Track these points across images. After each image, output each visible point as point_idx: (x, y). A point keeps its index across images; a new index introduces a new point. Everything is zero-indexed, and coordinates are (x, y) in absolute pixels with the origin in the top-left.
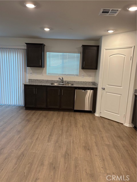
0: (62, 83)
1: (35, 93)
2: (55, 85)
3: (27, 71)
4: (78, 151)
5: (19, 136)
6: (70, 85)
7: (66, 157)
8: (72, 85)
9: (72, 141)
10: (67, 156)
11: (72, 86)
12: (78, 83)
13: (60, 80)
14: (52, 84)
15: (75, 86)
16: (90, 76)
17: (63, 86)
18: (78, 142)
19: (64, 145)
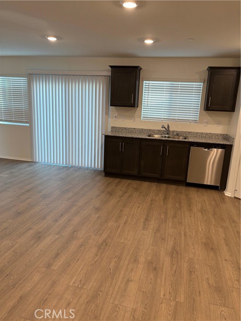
0: (167, 134)
1: (122, 150)
2: (154, 138)
3: (110, 113)
4: (194, 248)
5: (97, 215)
6: (181, 139)
7: (174, 255)
8: (186, 138)
9: (183, 233)
10: (175, 253)
11: (186, 140)
12: (196, 135)
13: (164, 129)
14: (149, 136)
15: (190, 140)
16: (219, 123)
17: (170, 139)
18: (194, 235)
19: (169, 238)
